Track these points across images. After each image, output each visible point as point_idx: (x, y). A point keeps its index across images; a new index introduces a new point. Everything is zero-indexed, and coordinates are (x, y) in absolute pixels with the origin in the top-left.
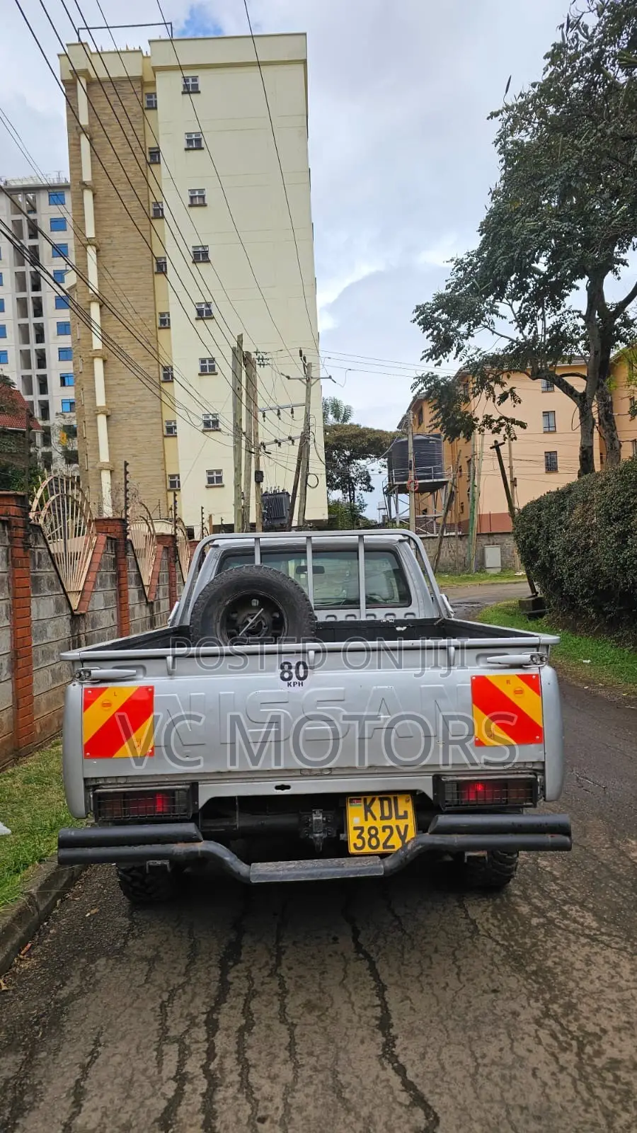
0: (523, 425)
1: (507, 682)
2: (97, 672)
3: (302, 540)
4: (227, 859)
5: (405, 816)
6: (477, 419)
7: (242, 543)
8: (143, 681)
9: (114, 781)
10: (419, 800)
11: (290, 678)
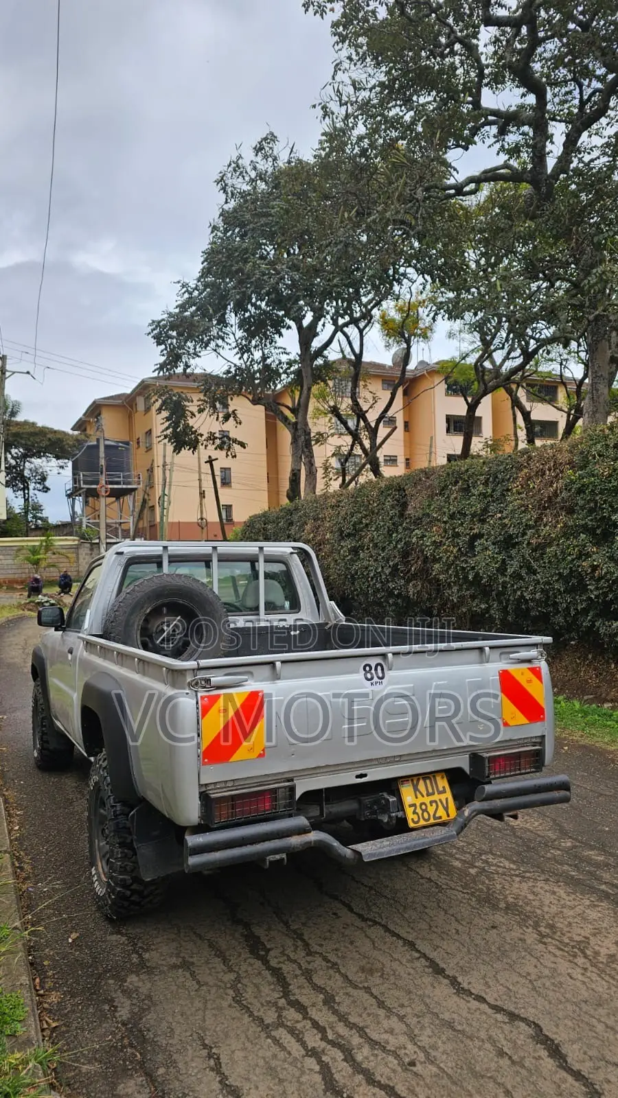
0: (243, 445)
1: (521, 673)
2: (217, 678)
3: (208, 550)
4: (335, 844)
5: (444, 791)
6: (202, 435)
7: (149, 551)
8: (252, 686)
9: (223, 785)
10: (454, 776)
11: (372, 678)
